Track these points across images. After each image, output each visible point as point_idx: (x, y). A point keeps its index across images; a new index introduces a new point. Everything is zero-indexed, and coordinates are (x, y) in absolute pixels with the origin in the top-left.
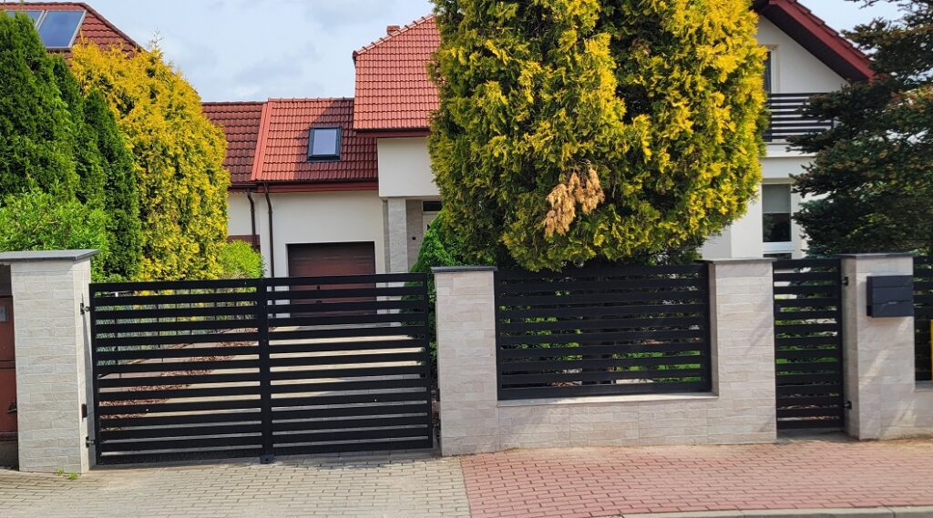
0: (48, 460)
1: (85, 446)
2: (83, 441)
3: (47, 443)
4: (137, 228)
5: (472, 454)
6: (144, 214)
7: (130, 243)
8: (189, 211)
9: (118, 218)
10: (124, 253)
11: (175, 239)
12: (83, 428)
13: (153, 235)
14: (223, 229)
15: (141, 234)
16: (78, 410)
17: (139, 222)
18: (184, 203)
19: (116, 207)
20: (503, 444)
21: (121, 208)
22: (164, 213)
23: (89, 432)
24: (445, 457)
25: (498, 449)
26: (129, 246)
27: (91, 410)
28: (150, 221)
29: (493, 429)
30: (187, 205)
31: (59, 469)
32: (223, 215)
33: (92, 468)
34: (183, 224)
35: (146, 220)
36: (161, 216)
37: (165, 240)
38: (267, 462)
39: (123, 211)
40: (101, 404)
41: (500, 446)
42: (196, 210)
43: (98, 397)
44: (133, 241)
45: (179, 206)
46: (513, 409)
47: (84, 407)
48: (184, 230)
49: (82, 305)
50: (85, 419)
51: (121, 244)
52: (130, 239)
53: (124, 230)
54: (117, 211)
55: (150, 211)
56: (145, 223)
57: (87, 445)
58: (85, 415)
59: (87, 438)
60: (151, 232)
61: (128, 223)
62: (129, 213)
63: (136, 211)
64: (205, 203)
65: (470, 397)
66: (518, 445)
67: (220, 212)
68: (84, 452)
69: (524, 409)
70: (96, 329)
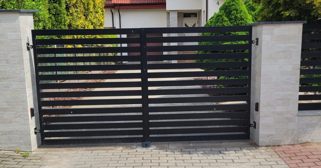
0: (11, 143)
1: (34, 133)
2: (32, 131)
3: (10, 133)
4: (65, 14)
5: (279, 146)
6: (67, 8)
7: (61, 21)
8: (88, 9)
9: (55, 8)
10: (59, 26)
11: (82, 21)
12: (32, 123)
13: (72, 19)
14: (102, 21)
15: (67, 18)
16: (28, 112)
17: (65, 12)
18: (86, 5)
19: (54, 3)
20: (299, 140)
21: (56, 3)
22: (77, 8)
23: (36, 125)
24: (261, 146)
25: (296, 143)
26: (61, 22)
27: (36, 112)
28: (71, 12)
29: (293, 130)
30: (87, 6)
31: (18, 149)
32: (103, 14)
33: (39, 147)
34: (86, 16)
35: (69, 12)
36: (76, 9)
37: (78, 22)
38: (146, 146)
39: (57, 5)
40: (43, 108)
41: (297, 141)
42: (91, 9)
43: (41, 104)
44: (63, 20)
45: (84, 6)
46: (308, 117)
47: (32, 110)
48: (86, 18)
49: (28, 44)
50: (34, 118)
51: (57, 22)
52: (61, 19)
53: (58, 14)
54: (55, 4)
55: (70, 7)
56: (68, 13)
57: (36, 133)
58: (32, 115)
59: (35, 129)
60: (71, 17)
61: (60, 11)
62: (61, 6)
63: (64, 6)
64: (95, 7)
65: (279, 109)
66: (309, 140)
67: (102, 13)
68: (34, 138)
69: (315, 117)
70: (37, 60)
